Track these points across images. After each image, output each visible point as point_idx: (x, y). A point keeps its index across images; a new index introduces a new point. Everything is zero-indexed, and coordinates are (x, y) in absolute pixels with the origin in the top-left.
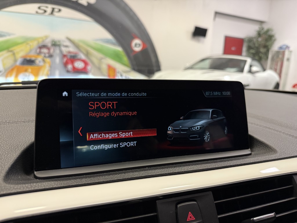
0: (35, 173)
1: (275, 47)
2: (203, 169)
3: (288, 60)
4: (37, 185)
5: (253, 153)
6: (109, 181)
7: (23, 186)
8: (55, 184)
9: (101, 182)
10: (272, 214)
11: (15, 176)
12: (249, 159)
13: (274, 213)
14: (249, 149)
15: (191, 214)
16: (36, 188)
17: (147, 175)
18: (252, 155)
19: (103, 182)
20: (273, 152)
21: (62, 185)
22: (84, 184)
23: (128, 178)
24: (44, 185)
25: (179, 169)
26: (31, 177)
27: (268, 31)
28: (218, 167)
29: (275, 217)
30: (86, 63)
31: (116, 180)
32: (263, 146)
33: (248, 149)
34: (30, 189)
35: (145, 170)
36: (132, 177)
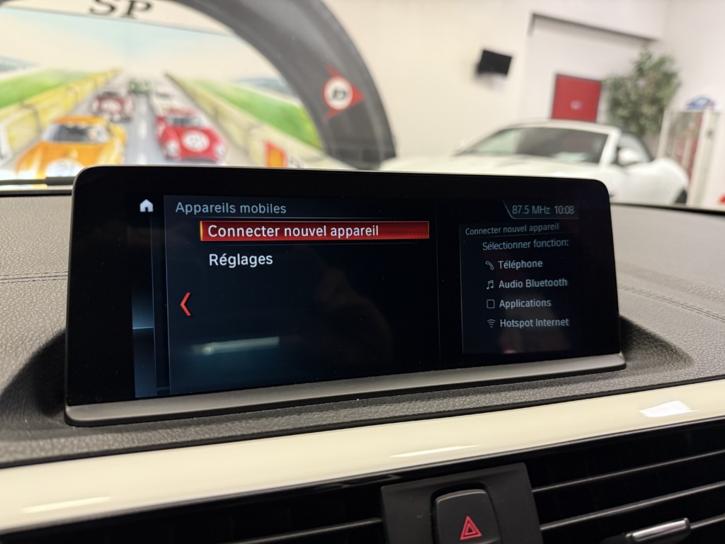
0: (68, 409)
1: (679, 103)
2: (503, 405)
3: (710, 134)
4: (67, 444)
5: (629, 364)
6: (259, 433)
7: (30, 446)
8: (115, 440)
9: (237, 436)
10: (681, 523)
11: (13, 418)
12: (620, 380)
13: (686, 519)
14: (621, 354)
15: (471, 522)
16: (66, 452)
17: (357, 419)
18: (627, 369)
19: (242, 435)
20: (682, 362)
21: (134, 443)
22: (191, 441)
23: (307, 427)
24: (87, 444)
25: (441, 404)
26: (58, 420)
27: (662, 62)
28: (543, 400)
29: (688, 530)
30: (213, 138)
31: (277, 431)
32: (656, 347)
33: (618, 353)
34: (50, 454)
35: (352, 407)
36: (319, 423)
